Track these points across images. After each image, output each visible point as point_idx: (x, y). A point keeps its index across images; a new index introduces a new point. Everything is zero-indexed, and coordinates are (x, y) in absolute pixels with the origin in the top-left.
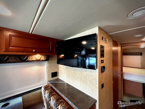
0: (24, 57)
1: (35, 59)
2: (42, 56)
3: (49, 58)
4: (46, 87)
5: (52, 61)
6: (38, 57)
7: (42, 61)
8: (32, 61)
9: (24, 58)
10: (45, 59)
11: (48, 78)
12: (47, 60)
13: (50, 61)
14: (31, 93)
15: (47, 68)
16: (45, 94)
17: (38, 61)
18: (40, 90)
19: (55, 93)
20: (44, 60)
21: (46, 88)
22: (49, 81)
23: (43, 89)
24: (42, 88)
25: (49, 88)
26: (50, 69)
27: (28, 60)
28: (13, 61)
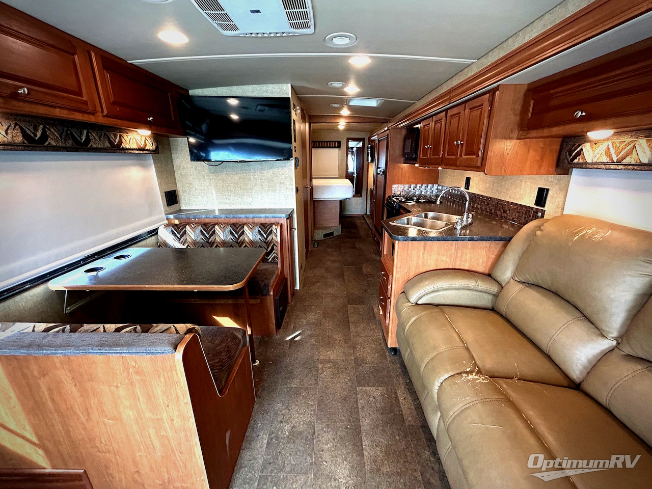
0: (115, 136)
1: (135, 146)
6: (139, 138)
7: (150, 152)
8: (131, 149)
10: (154, 147)
17: (142, 151)
20: (151, 148)
24: (159, 230)
27: (124, 147)
28: (98, 146)
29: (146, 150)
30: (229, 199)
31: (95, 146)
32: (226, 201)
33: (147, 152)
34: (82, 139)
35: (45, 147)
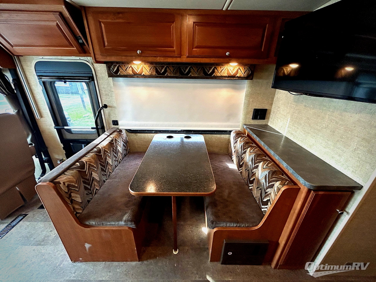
0: (210, 68)
1: (226, 74)
2: (241, 68)
3: (255, 74)
4: (238, 132)
5: (260, 81)
6: (232, 68)
7: (240, 78)
8: (221, 77)
9: (210, 70)
10: (246, 75)
11: (246, 118)
12: (249, 77)
13: (255, 80)
14: (215, 135)
15: (246, 96)
16: (236, 142)
17: (232, 77)
18: (227, 136)
19: (254, 145)
20: (242, 76)
21: (239, 134)
22: (245, 125)
23: (233, 135)
24: (232, 133)
25: (245, 135)
26: (251, 100)
27: (215, 75)
28: (195, 76)
29: (236, 77)
30: (296, 132)
31: (193, 75)
32: (293, 133)
33: (237, 78)
34: (185, 72)
35: (165, 76)
